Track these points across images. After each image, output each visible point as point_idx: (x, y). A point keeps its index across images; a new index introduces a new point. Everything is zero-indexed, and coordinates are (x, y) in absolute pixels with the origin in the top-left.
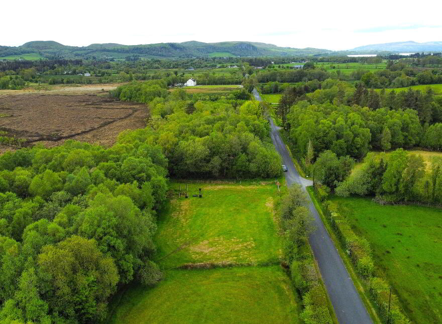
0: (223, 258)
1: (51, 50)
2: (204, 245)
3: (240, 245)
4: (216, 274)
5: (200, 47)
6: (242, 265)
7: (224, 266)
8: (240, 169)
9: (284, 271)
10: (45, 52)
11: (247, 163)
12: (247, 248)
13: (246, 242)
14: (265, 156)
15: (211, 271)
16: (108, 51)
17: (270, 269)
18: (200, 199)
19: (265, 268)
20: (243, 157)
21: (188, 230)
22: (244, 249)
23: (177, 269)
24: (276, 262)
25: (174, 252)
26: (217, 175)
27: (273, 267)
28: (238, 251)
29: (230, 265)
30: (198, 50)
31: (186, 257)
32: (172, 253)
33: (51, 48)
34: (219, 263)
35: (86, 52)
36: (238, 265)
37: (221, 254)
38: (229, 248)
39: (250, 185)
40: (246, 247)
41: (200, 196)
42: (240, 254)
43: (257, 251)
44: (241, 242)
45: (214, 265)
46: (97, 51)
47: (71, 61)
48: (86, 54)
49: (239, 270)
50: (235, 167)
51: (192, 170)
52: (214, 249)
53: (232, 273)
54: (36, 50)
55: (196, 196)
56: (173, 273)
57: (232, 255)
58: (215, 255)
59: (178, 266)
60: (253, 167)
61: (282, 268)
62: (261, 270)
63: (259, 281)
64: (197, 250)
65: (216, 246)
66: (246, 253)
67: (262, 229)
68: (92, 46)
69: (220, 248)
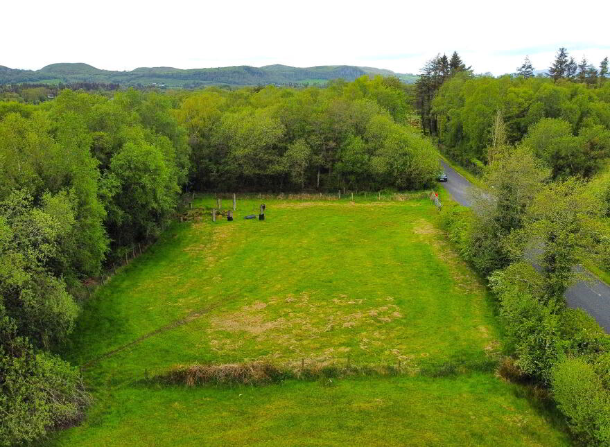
0: (306, 350)
1: (81, 76)
2: (254, 314)
3: (359, 315)
4: (280, 404)
5: (287, 73)
6: (369, 372)
7: (309, 376)
8: (350, 168)
9: (517, 395)
10: (72, 78)
11: (366, 157)
12: (380, 322)
13: (377, 305)
14: (405, 142)
15: (265, 389)
16: (159, 76)
17: (466, 388)
18: (259, 222)
19: (447, 383)
20: (357, 143)
21: (217, 279)
22: (371, 325)
23: (148, 383)
24: (478, 362)
25: (160, 331)
26: (301, 180)
27: (471, 381)
28: (354, 331)
29: (330, 373)
30: (285, 76)
31: (191, 346)
32: (153, 334)
33: (80, 73)
34: (294, 364)
35: (129, 78)
36: (356, 370)
37: (300, 338)
38: (325, 322)
39: (372, 200)
40: (375, 318)
41: (262, 217)
42: (358, 338)
43: (411, 331)
44: (361, 308)
45: (275, 371)
46: (143, 76)
47: (103, 85)
48: (128, 81)
49: (358, 389)
50: (339, 165)
51: (248, 171)
52: (280, 323)
53: (334, 399)
54: (59, 76)
55: (253, 217)
56: (132, 395)
57: (336, 340)
58: (283, 340)
59: (153, 374)
60: (378, 164)
61: (505, 382)
62: (436, 388)
63: (435, 430)
64: (229, 325)
65: (287, 314)
66: (376, 334)
67: (414, 278)
68: (138, 70)
69: (299, 321)
